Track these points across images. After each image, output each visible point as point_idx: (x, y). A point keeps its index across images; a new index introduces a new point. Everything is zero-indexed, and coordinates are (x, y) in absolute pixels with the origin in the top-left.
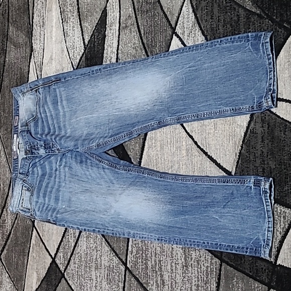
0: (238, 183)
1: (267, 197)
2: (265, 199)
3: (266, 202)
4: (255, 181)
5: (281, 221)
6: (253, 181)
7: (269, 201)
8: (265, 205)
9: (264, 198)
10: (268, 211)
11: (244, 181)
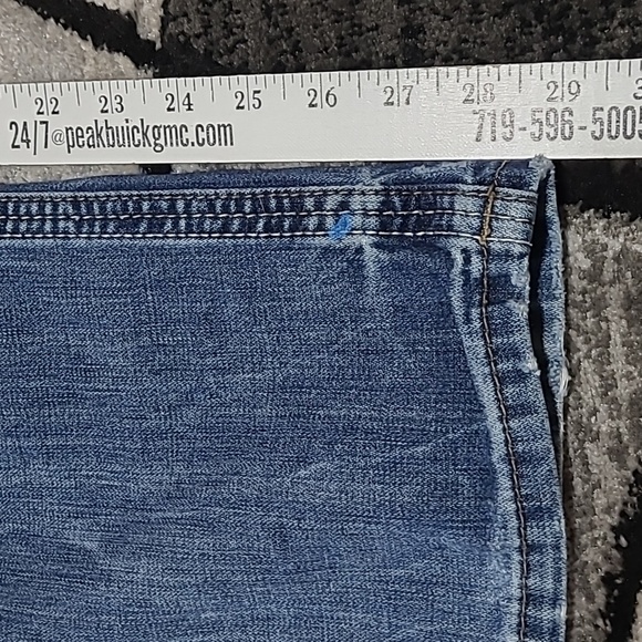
0: (248, 227)
1: (507, 327)
2: (493, 355)
3: (500, 380)
4: (386, 204)
5: (605, 342)
6: (373, 202)
7: (531, 364)
8: (492, 412)
9: (475, 347)
10: (517, 460)
11: (297, 205)
